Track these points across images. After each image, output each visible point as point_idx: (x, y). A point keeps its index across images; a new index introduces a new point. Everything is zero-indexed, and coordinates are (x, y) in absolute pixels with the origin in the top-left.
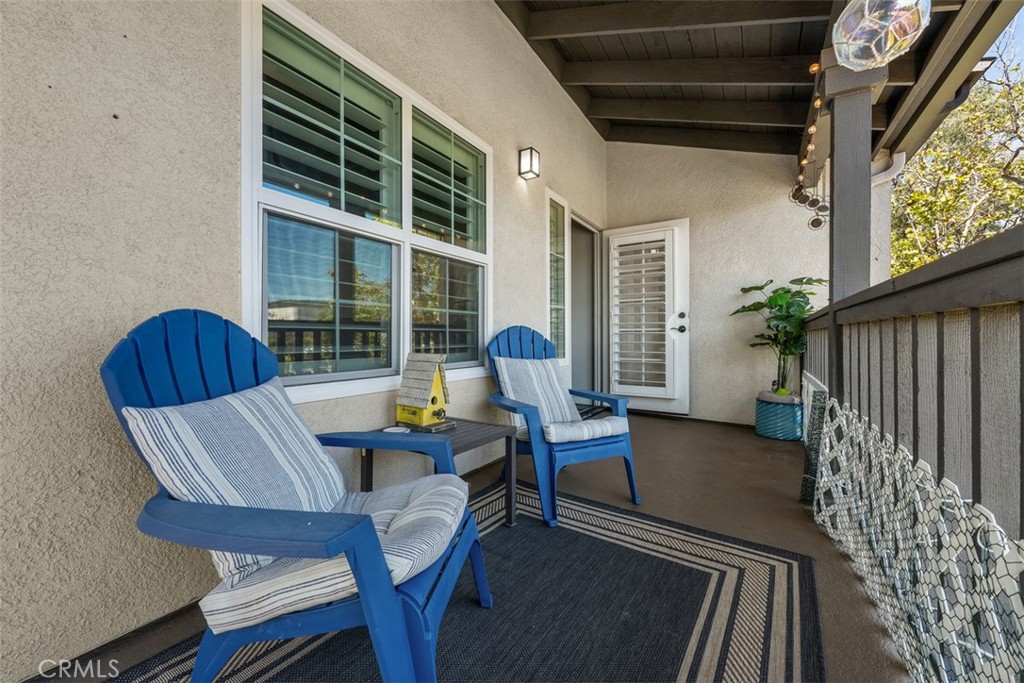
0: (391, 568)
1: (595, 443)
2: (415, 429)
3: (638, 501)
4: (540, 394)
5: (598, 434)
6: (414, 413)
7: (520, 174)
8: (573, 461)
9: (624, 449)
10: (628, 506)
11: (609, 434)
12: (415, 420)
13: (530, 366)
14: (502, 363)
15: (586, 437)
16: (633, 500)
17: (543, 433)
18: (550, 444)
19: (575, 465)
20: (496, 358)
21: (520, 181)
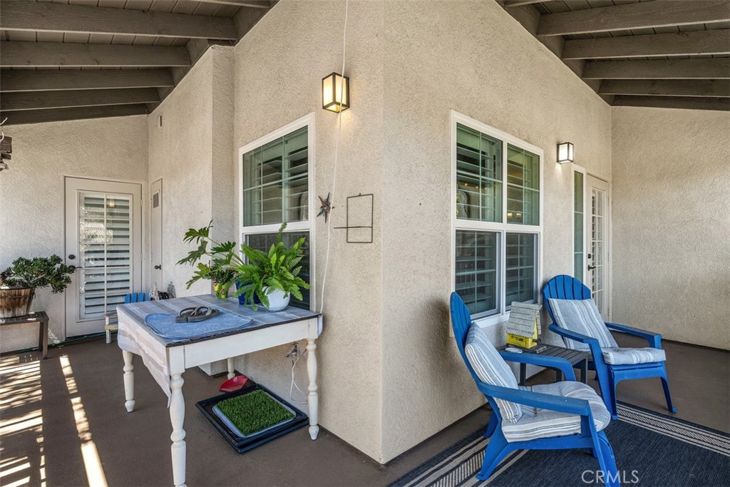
0: (595, 424)
1: (640, 367)
2: (525, 350)
3: (674, 410)
4: (585, 326)
5: (644, 360)
6: (521, 340)
7: (558, 161)
8: (626, 378)
9: (662, 371)
10: (667, 413)
11: (651, 361)
12: (523, 344)
13: (575, 306)
14: (555, 303)
15: (635, 362)
16: (670, 409)
17: (603, 357)
18: (609, 366)
19: (627, 381)
20: (550, 299)
21: (558, 166)
